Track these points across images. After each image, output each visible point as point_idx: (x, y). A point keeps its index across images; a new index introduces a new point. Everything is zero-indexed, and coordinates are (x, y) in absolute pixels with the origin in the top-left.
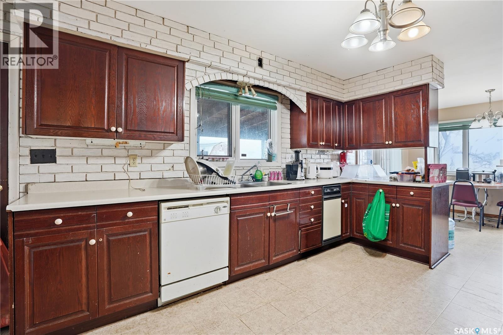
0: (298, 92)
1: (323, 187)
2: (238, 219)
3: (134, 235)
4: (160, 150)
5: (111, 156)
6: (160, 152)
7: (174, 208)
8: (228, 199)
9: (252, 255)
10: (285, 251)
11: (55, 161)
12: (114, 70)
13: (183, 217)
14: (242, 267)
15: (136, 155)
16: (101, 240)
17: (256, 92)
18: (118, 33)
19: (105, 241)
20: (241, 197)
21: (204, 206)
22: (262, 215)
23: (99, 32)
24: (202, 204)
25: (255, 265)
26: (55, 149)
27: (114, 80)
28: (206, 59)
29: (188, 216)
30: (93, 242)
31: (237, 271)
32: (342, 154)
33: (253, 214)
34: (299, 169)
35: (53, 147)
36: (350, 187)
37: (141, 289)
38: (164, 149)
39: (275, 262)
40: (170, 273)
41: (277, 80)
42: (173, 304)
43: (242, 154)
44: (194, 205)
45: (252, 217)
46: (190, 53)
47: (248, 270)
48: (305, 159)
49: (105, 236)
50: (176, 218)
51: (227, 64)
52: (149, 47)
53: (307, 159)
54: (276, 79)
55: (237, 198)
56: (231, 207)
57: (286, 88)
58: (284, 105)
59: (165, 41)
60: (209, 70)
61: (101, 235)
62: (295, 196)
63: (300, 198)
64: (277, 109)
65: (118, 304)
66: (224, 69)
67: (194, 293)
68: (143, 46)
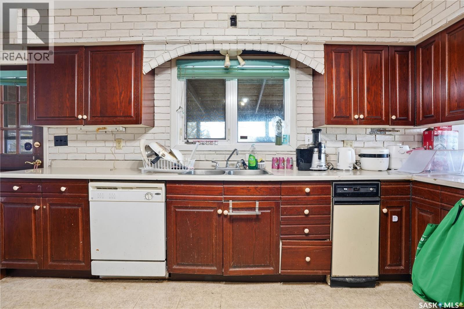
0: (305, 47)
1: (334, 183)
2: (177, 210)
3: (70, 208)
4: (141, 134)
5: (103, 140)
6: (141, 135)
7: (103, 189)
8: (163, 185)
9: (196, 257)
10: (252, 265)
11: (67, 145)
12: (81, 68)
13: (110, 198)
14: (182, 267)
15: (121, 139)
16: (45, 207)
17: (244, 60)
18: (79, 34)
19: (48, 208)
20: (179, 185)
21: (133, 190)
22: (212, 211)
23: (66, 38)
24: (132, 188)
25: (201, 269)
26: (67, 136)
27: (82, 75)
28: (160, 35)
29: (115, 198)
30: (37, 207)
31: (175, 269)
32: (426, 133)
33: (198, 208)
34: (315, 156)
35: (66, 134)
36: (409, 188)
37: (75, 256)
38: (145, 133)
39: (232, 275)
40: (98, 250)
41: (262, 37)
42: (110, 280)
43: (241, 137)
44: (123, 188)
45: (196, 211)
46: (143, 34)
47: (191, 273)
48: (343, 141)
49: (48, 204)
50: (103, 198)
51: (185, 35)
52: (104, 40)
53: (345, 142)
54: (260, 37)
55: (175, 185)
56: (167, 195)
57: (283, 45)
58: (301, 70)
59: (118, 29)
60: (169, 47)
61: (45, 203)
62: (270, 192)
63: (281, 195)
64: (289, 76)
65: (57, 264)
66: (182, 41)
67: (133, 277)
68: (99, 40)
